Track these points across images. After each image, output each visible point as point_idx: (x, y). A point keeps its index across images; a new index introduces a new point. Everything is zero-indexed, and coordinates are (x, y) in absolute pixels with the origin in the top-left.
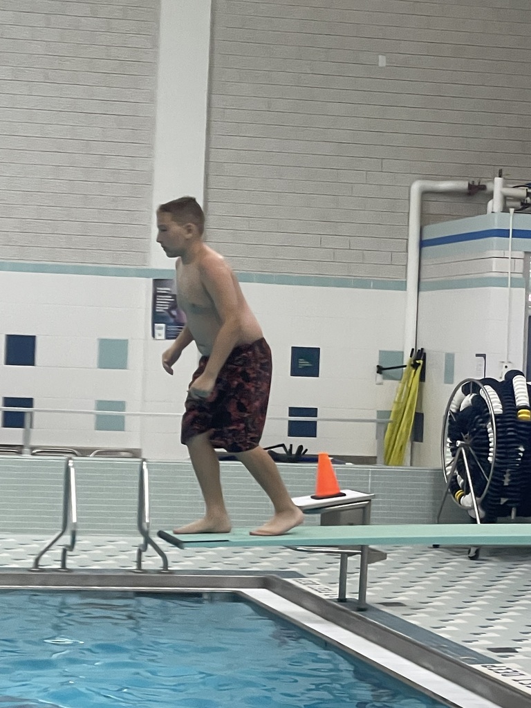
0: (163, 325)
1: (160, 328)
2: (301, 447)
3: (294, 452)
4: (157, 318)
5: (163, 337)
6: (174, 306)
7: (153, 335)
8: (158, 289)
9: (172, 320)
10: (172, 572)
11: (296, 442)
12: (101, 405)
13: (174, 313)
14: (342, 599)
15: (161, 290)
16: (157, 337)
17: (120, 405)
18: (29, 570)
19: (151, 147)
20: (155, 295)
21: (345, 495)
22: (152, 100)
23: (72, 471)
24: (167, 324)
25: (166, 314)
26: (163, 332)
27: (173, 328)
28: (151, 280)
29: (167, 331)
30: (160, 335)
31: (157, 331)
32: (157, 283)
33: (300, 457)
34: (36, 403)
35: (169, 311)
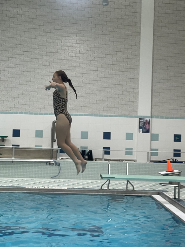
0: (142, 129)
1: (141, 130)
2: (176, 159)
3: (174, 160)
4: (140, 128)
5: (142, 132)
6: (144, 125)
7: (139, 132)
8: (140, 120)
9: (144, 128)
10: (135, 190)
11: (175, 158)
12: (127, 149)
13: (144, 126)
14: (175, 198)
15: (141, 121)
16: (140, 132)
17: (132, 149)
18: (100, 189)
19: (138, 86)
20: (139, 122)
21: (174, 171)
22: (139, 74)
23: (109, 165)
24: (143, 129)
25: (142, 126)
26: (141, 131)
27: (144, 130)
28: (138, 118)
29: (142, 131)
30: (141, 132)
31: (140, 131)
32: (140, 119)
33: (175, 162)
34: (111, 148)
35: (143, 126)
